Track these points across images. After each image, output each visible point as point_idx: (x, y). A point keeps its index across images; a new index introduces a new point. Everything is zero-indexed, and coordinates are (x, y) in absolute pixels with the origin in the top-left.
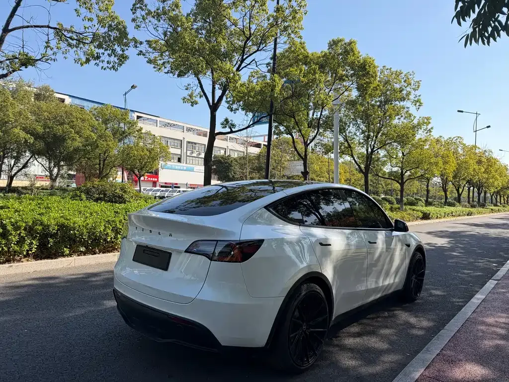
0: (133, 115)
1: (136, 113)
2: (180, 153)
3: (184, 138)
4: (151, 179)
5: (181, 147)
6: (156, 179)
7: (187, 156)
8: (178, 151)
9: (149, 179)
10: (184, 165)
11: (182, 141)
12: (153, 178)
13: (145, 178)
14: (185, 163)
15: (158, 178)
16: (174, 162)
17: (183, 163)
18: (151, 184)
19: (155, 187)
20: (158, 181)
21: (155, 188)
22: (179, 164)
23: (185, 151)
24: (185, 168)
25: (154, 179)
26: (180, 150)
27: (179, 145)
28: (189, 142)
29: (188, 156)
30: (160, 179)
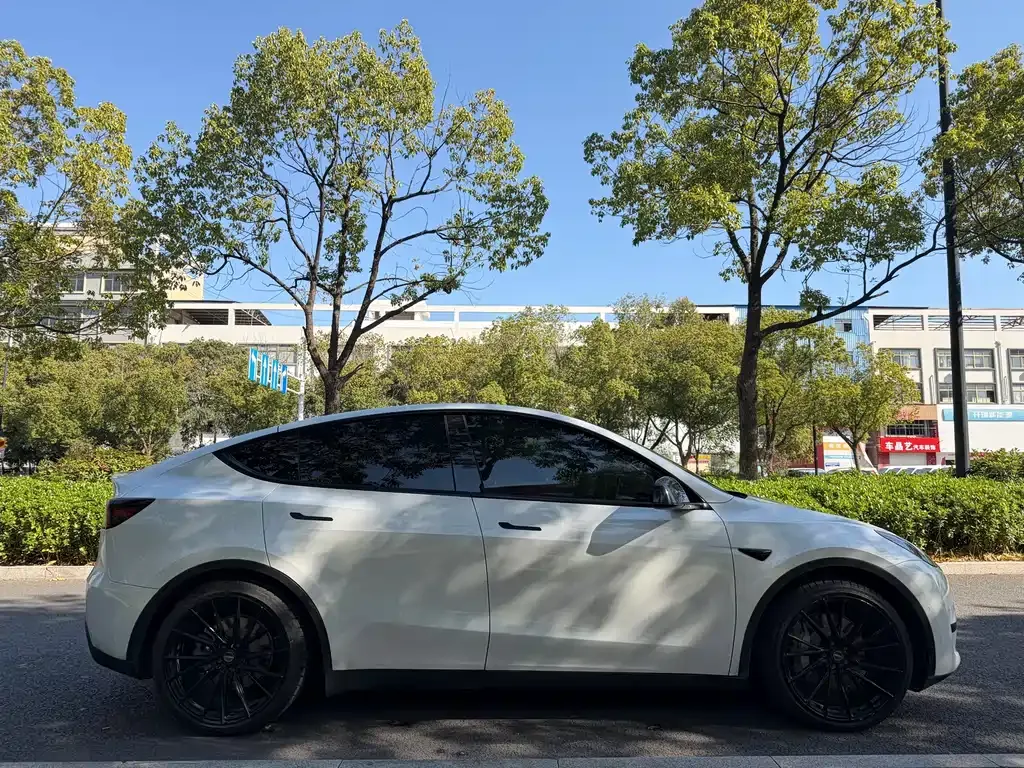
0: (865, 314)
1: (870, 311)
2: (991, 381)
3: (998, 344)
4: (921, 447)
5: (993, 366)
6: (933, 447)
7: (1012, 385)
8: (986, 377)
9: (916, 447)
10: (1008, 406)
11: (992, 351)
12: (924, 444)
13: (904, 447)
14: (1008, 401)
15: (937, 444)
16: (977, 403)
17: (1003, 403)
18: (923, 458)
19: (934, 462)
20: (938, 448)
21: (934, 468)
22: (994, 407)
23: (1005, 373)
24: (1009, 415)
25: (927, 447)
26: (991, 373)
27: (986, 361)
28: (1014, 352)
29: (1017, 384)
30: (942, 446)
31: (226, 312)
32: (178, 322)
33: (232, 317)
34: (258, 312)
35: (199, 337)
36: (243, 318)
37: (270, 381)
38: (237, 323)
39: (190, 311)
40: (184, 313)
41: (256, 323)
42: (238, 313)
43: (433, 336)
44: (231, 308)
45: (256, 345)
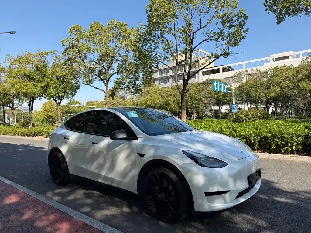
31: (219, 69)
32: (207, 74)
33: (221, 70)
34: (230, 67)
35: (207, 79)
36: (225, 70)
37: (221, 90)
38: (223, 72)
39: (210, 71)
40: (209, 71)
41: (230, 71)
42: (223, 68)
43: (279, 66)
44: (221, 68)
45: (229, 78)
